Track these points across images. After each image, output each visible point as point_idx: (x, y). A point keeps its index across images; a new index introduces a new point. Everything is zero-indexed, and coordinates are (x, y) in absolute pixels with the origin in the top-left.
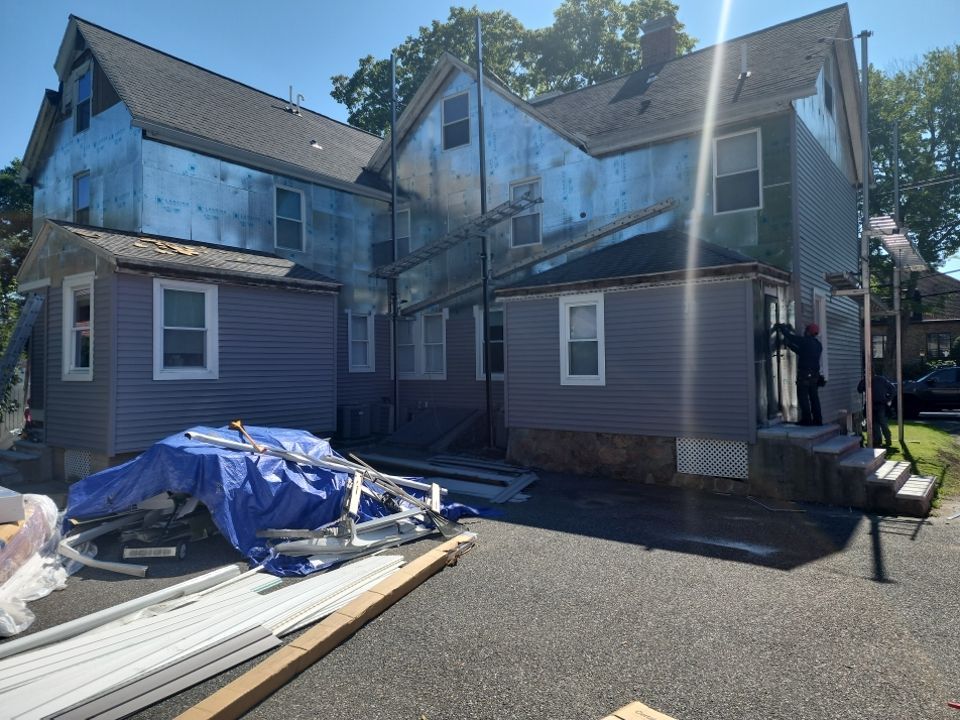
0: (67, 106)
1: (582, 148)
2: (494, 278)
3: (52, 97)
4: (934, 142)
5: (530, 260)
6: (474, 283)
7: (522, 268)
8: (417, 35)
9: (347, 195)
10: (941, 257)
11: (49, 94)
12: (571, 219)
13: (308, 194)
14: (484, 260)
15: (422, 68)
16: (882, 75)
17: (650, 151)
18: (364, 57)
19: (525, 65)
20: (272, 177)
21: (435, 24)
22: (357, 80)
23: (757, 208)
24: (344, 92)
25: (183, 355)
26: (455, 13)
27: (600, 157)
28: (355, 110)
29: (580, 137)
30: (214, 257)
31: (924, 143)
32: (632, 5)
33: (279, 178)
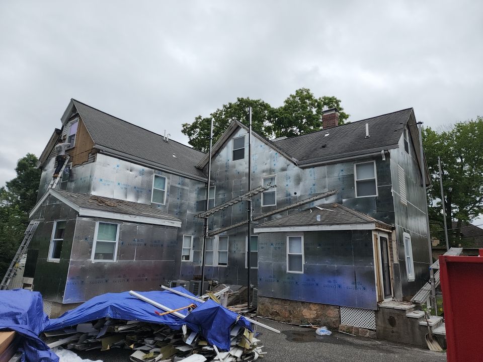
0: (64, 136)
1: (295, 164)
2: (254, 221)
3: (58, 132)
4: (462, 164)
5: (271, 213)
6: (244, 222)
7: (267, 216)
8: (221, 108)
9: (186, 179)
10: (470, 218)
11: (57, 130)
12: (290, 195)
13: (169, 178)
14: (249, 212)
15: (223, 123)
16: (435, 133)
17: (326, 167)
18: (197, 116)
19: (271, 122)
20: (154, 170)
21: (230, 104)
22: (194, 126)
23: (375, 196)
24: (188, 130)
25: (104, 254)
26: (240, 100)
27: (303, 168)
28: (192, 139)
29: (294, 160)
30: (123, 207)
31: (458, 164)
32: (320, 99)
33: (156, 171)
